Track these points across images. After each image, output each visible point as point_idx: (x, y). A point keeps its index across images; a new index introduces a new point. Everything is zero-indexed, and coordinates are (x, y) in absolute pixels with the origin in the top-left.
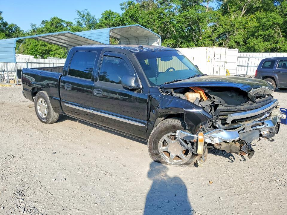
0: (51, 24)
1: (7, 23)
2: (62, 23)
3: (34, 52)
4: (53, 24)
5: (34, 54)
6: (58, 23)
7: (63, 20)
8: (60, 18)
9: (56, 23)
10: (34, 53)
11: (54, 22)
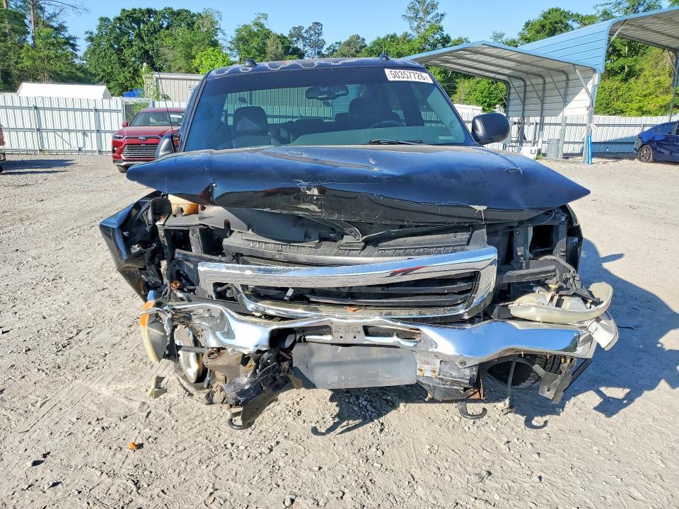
0: (538, 27)
1: (449, 38)
2: (570, 22)
3: (485, 97)
4: (543, 27)
5: (485, 102)
6: (556, 23)
7: (574, 13)
8: (565, 11)
9: (551, 23)
10: (485, 99)
11: (548, 22)
